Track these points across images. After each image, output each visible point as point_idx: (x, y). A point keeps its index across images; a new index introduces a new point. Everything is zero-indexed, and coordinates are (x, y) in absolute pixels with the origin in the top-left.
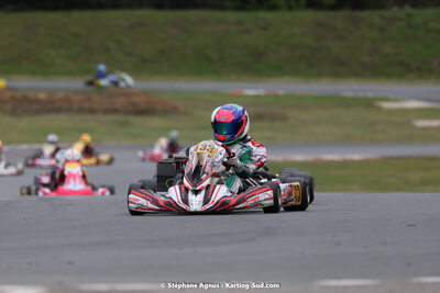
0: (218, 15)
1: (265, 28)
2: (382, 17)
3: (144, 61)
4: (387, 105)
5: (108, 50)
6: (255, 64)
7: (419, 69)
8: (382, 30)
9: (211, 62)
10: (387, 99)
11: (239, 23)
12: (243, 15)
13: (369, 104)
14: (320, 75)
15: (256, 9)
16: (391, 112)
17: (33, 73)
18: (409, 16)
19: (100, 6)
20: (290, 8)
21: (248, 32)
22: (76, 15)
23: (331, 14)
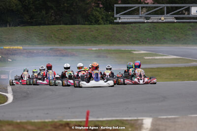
0: (83, 26)
1: (97, 30)
2: (132, 26)
3: (62, 40)
4: (135, 52)
5: (51, 37)
6: (95, 40)
7: (143, 41)
8: (132, 30)
9: (82, 40)
10: (135, 51)
11: (90, 28)
12: (91, 26)
13: (130, 52)
14: (114, 43)
15: (95, 25)
16: (136, 54)
17: (29, 44)
18: (140, 26)
19: (49, 24)
20: (104, 24)
21: (92, 31)
22: (42, 26)
23: (117, 25)
